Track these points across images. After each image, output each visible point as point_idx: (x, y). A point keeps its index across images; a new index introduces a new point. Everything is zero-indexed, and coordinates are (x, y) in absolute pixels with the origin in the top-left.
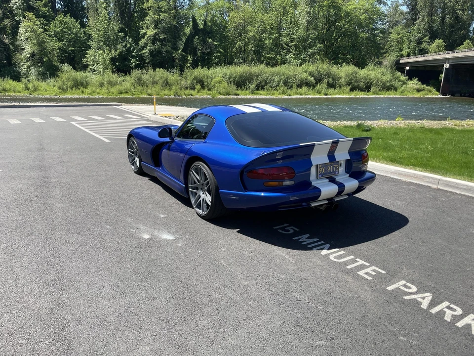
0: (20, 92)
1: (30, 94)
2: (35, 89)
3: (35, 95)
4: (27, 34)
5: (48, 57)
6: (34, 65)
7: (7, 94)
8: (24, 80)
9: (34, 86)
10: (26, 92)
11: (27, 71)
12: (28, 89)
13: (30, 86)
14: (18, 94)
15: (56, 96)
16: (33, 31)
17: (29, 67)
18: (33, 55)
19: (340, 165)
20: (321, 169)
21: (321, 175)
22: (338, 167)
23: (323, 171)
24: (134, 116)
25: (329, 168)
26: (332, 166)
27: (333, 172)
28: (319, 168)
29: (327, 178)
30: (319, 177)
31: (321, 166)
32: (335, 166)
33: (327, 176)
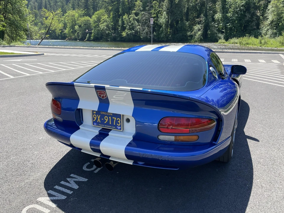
0: (255, 45)
1: (261, 46)
2: (265, 43)
4: (272, 8)
5: (282, 23)
6: (271, 28)
7: (247, 46)
8: (260, 37)
10: (260, 45)
11: (266, 32)
12: (261, 43)
13: (263, 41)
14: (254, 46)
15: (276, 48)
16: (277, 7)
17: (268, 30)
18: (272, 22)
19: (128, 120)
20: (95, 116)
21: (95, 122)
22: (119, 122)
23: (99, 120)
24: (279, 61)
25: (106, 118)
26: (110, 118)
27: (112, 125)
28: (93, 114)
29: (103, 128)
30: (93, 124)
31: (95, 113)
32: (115, 118)
33: (104, 127)
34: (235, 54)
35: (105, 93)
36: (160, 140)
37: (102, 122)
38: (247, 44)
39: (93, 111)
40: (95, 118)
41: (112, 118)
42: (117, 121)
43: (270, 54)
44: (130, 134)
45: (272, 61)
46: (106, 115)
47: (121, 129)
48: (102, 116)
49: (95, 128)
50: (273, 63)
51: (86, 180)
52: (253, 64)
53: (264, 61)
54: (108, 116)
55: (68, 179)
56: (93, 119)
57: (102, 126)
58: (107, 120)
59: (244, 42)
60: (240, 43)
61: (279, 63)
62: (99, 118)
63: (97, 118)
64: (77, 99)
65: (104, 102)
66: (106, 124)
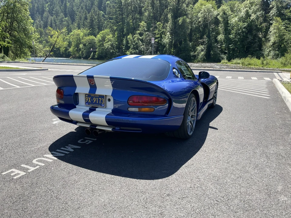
0: (257, 65)
1: (263, 67)
2: (267, 64)
3: (265, 68)
4: (274, 30)
5: (284, 45)
6: (273, 50)
7: (249, 66)
8: (262, 58)
9: (267, 63)
10: (262, 65)
11: (268, 53)
12: (263, 64)
13: (265, 62)
14: (256, 67)
15: (278, 68)
16: (278, 29)
17: (270, 51)
18: (274, 43)
19: (109, 100)
20: (87, 98)
21: (87, 103)
22: (103, 101)
23: (90, 101)
24: (270, 79)
25: (95, 99)
26: (97, 98)
27: (99, 104)
28: (86, 97)
29: (92, 107)
30: (86, 104)
31: (87, 96)
32: (101, 99)
33: (93, 105)
34: (232, 72)
35: (94, 80)
36: (129, 111)
37: (92, 102)
38: (249, 64)
39: (86, 94)
40: (87, 100)
41: (98, 99)
42: (102, 100)
43: (265, 73)
44: (110, 109)
45: (264, 78)
46: (95, 97)
47: (104, 106)
48: (92, 98)
49: (87, 107)
50: (265, 80)
51: (80, 147)
52: (245, 80)
53: (256, 78)
54: (96, 97)
55: (67, 147)
56: (86, 100)
57: (92, 105)
58: (95, 100)
59: (246, 63)
60: (243, 63)
61: (270, 80)
62: (90, 99)
63: (88, 100)
64: (75, 86)
65: (93, 87)
66: (95, 103)
